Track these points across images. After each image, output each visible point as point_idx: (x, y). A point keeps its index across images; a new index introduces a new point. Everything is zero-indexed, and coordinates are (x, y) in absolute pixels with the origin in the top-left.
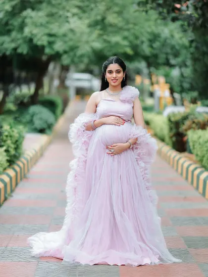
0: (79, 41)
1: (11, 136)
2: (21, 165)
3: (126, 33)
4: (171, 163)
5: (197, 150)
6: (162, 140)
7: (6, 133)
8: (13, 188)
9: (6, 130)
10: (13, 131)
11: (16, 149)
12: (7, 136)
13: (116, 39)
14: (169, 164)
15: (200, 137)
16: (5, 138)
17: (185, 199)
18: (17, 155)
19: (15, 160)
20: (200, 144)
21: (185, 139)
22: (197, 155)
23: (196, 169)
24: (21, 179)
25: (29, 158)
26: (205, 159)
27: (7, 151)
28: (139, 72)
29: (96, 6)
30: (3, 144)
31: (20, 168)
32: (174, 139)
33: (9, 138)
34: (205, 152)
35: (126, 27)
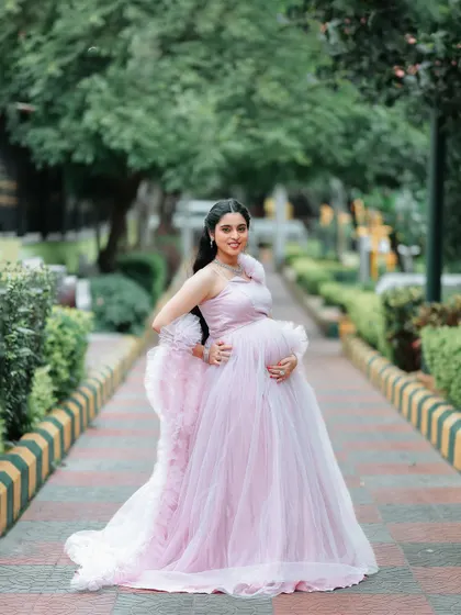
0: (199, 141)
1: (61, 344)
2: (82, 401)
3: (296, 122)
4: (390, 393)
5: (439, 368)
6: (373, 345)
7: (51, 338)
8: (65, 449)
9: (51, 332)
10: (65, 333)
11: (72, 368)
12: (52, 343)
13: (275, 134)
14: (385, 394)
15: (443, 343)
16: (49, 347)
17: (414, 467)
18: (74, 380)
19: (69, 391)
20: (443, 356)
21: (416, 344)
22: (439, 378)
23: (436, 406)
24: (82, 430)
25: (97, 386)
26: (453, 386)
27: (53, 373)
28: (326, 200)
29: (235, 67)
30: (44, 359)
31: (80, 407)
32: (395, 343)
33: (57, 347)
34: (454, 373)
35: (296, 109)
